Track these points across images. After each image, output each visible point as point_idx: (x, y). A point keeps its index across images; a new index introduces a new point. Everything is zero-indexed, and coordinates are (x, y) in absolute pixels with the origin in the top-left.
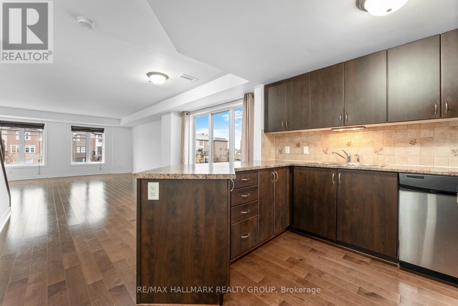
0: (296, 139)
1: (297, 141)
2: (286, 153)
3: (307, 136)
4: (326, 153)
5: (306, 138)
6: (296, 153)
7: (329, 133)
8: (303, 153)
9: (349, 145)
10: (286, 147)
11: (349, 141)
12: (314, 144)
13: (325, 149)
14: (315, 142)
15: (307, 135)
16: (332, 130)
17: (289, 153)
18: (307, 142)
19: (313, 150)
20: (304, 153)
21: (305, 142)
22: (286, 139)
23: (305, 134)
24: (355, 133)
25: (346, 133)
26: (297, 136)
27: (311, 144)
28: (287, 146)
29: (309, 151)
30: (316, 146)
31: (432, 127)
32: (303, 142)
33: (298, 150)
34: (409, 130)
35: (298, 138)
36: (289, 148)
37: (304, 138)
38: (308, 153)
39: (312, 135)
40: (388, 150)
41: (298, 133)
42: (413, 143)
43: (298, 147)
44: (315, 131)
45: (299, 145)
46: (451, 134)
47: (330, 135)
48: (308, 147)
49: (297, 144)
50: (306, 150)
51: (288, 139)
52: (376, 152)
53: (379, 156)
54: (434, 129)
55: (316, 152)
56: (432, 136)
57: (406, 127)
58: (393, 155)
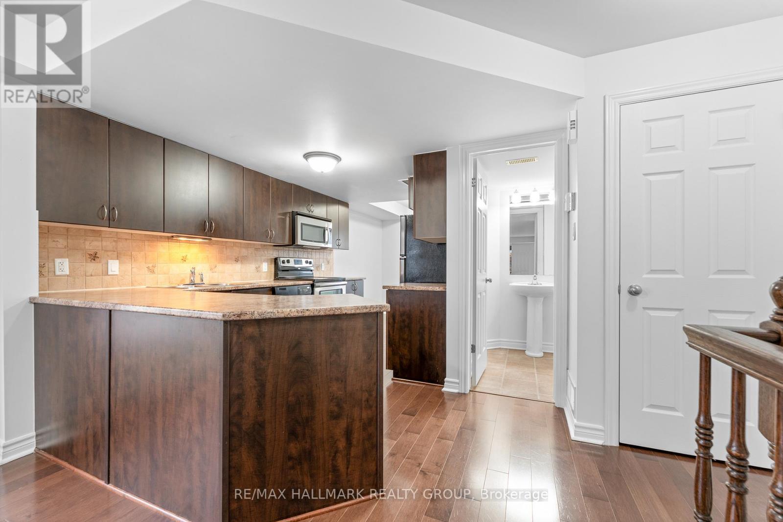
0: (87, 243)
1: (91, 248)
2: (58, 273)
3: (115, 241)
5: (114, 243)
6: (89, 274)
7: (157, 241)
10: (58, 261)
11: (184, 255)
12: (131, 255)
13: (150, 265)
14: (133, 253)
15: (116, 239)
17: (68, 274)
18: (114, 251)
19: (128, 267)
20: (109, 274)
21: (111, 251)
22: (57, 241)
23: (111, 236)
24: (191, 244)
25: (181, 243)
26: (91, 238)
27: (124, 255)
28: (61, 257)
29: (119, 268)
30: (134, 260)
31: (247, 247)
32: (107, 251)
33: (92, 267)
34: (234, 248)
35: (93, 241)
36: (66, 262)
37: (108, 244)
38: (117, 273)
39: (126, 239)
40: (221, 267)
41: (93, 230)
42: (237, 260)
43: (94, 260)
44: (132, 234)
45: (95, 257)
46: (255, 254)
47: (158, 244)
48: (118, 261)
49: (91, 255)
50: (114, 266)
51: (62, 242)
52: (211, 269)
53: (214, 274)
54: (248, 249)
55: (134, 270)
56: (247, 255)
57: (232, 245)
58: (224, 272)
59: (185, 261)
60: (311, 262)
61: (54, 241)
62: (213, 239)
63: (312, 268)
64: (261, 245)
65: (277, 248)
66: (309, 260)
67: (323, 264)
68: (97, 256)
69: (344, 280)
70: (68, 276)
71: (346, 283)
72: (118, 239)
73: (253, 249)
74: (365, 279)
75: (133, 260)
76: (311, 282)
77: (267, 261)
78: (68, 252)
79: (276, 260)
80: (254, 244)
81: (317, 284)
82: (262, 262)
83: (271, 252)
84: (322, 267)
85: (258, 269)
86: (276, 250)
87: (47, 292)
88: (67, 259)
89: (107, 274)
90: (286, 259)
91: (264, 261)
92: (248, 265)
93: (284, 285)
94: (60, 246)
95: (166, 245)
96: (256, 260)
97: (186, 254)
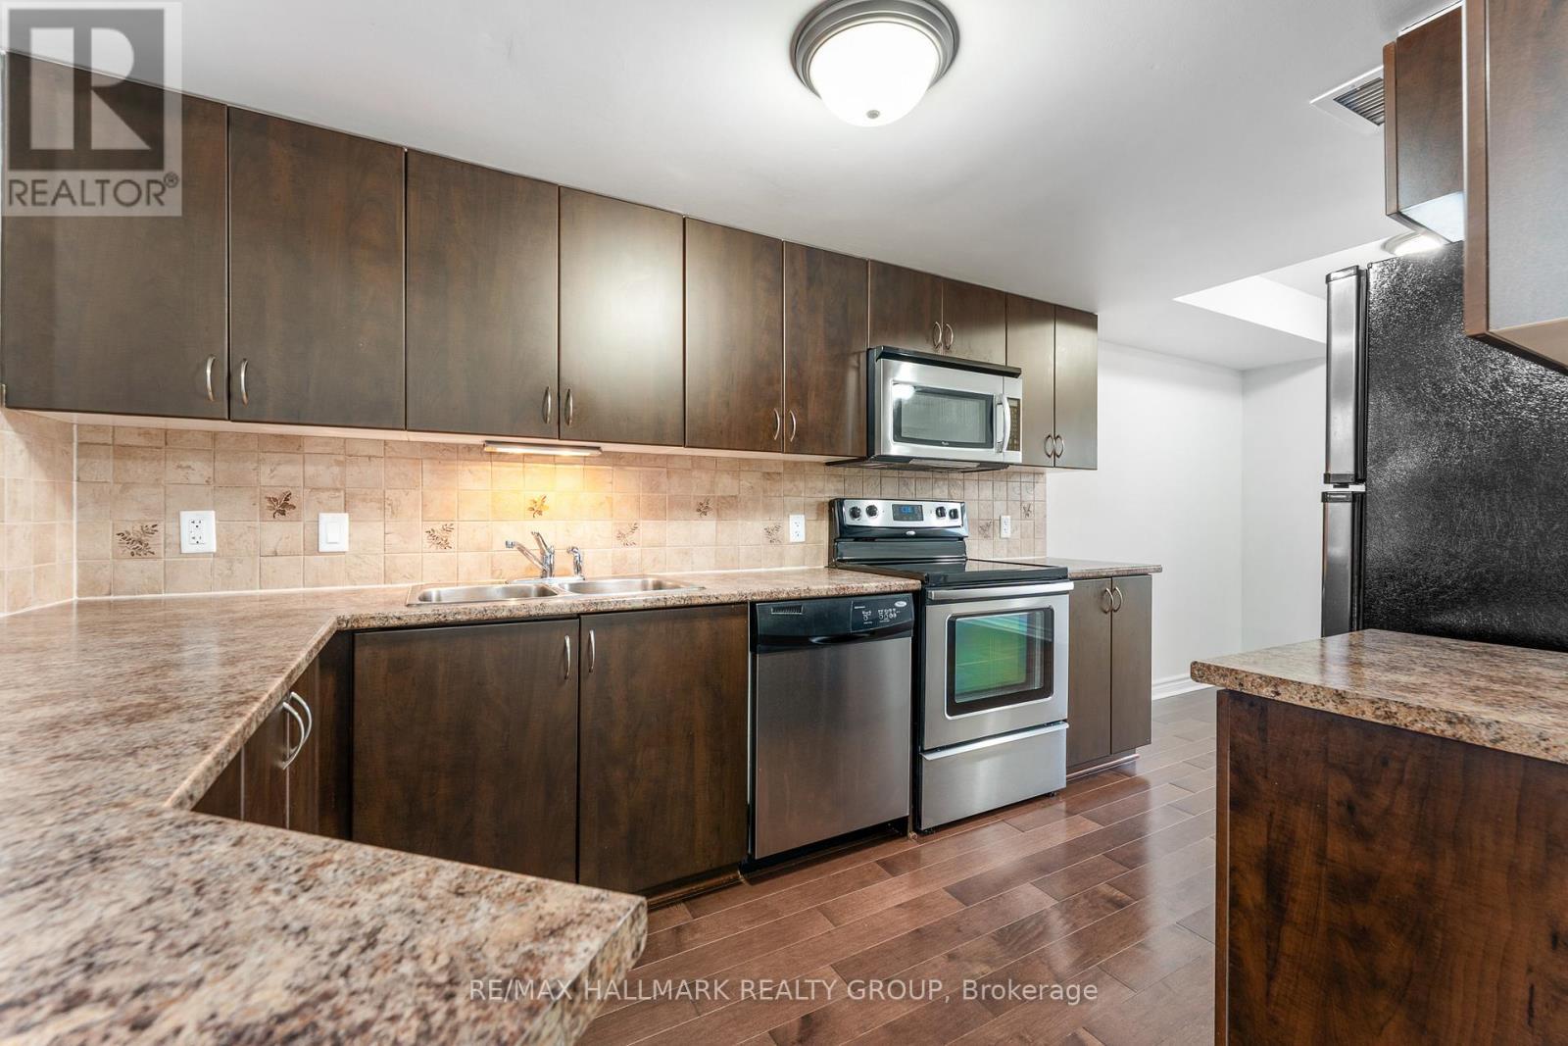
0: (265, 470)
1: (274, 482)
2: (188, 547)
3: (339, 463)
4: (445, 545)
5: (336, 470)
6: (268, 550)
7: (459, 459)
8: (313, 549)
9: (537, 510)
10: (187, 517)
11: (537, 496)
12: (383, 500)
13: (438, 527)
14: (388, 493)
15: (341, 458)
16: (488, 449)
17: (215, 550)
18: (337, 490)
19: (374, 530)
20: (323, 547)
21: (328, 489)
22: (189, 467)
23: (328, 449)
24: (557, 466)
25: (527, 465)
26: (276, 457)
27: (364, 500)
28: (195, 506)
29: (350, 535)
30: (393, 513)
31: (736, 469)
32: (318, 489)
33: (276, 532)
34: (695, 473)
35: (279, 464)
36: (208, 521)
37: (322, 472)
38: (344, 546)
39: (370, 457)
40: (649, 529)
41: (282, 436)
42: (703, 509)
43: (283, 513)
44: (386, 443)
45: (285, 505)
46: (765, 491)
47: (460, 467)
48: (346, 515)
49: (275, 500)
50: (335, 530)
51: (200, 469)
52: (620, 536)
53: (629, 549)
54: (739, 476)
55: (392, 539)
56: (735, 493)
57: (688, 464)
58: (661, 545)
59: (540, 513)
60: (955, 511)
61: (179, 467)
62: (606, 447)
63: (962, 532)
64: (785, 463)
65: (840, 470)
66: (949, 507)
67: (1006, 518)
68: (289, 502)
69: (1060, 575)
70: (215, 555)
71: (1069, 586)
72: (347, 455)
73: (759, 475)
74: (1159, 570)
75: (388, 513)
76: (914, 584)
77: (803, 509)
78: (217, 492)
79: (834, 506)
80: (760, 460)
81: (933, 594)
82: (786, 512)
83: (820, 484)
84: (1003, 526)
85: (773, 535)
86: (835, 476)
87: (163, 595)
88: (212, 513)
89: (317, 551)
90: (863, 505)
91: (795, 510)
92: (740, 522)
93: (796, 595)
94: (194, 479)
95: (484, 469)
96: (768, 509)
97: (542, 494)
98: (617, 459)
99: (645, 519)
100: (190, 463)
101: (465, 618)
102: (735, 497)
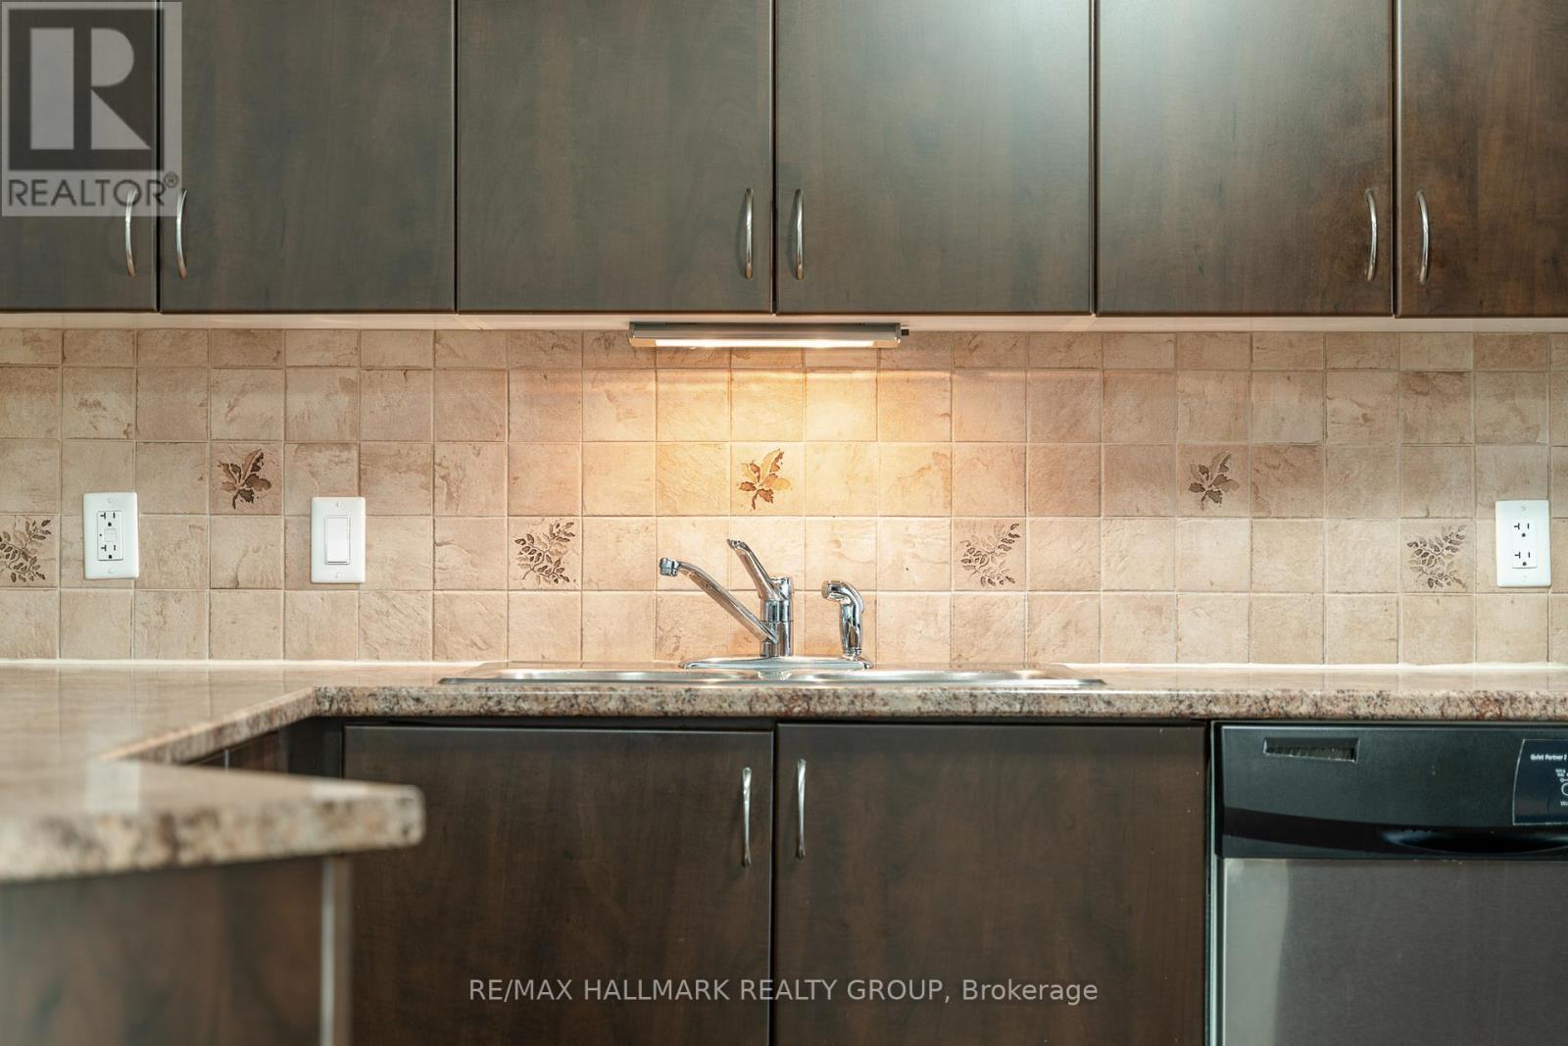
0: (220, 405)
1: (234, 431)
2: (96, 568)
3: (349, 386)
4: (554, 572)
5: (343, 400)
6: (223, 576)
7: (584, 367)
8: (300, 575)
9: (761, 486)
10: (95, 503)
11: (761, 453)
12: (432, 467)
13: (541, 530)
14: (442, 450)
15: (351, 374)
16: (638, 341)
17: (136, 572)
18: (345, 445)
19: (414, 537)
20: (321, 573)
21: (330, 445)
22: (98, 404)
23: (329, 358)
24: (811, 376)
25: (738, 375)
26: (238, 378)
27: (395, 468)
28: (107, 483)
29: (368, 546)
30: (450, 495)
32: (311, 445)
33: (238, 537)
34: (1187, 382)
35: (243, 392)
36: (127, 511)
37: (318, 406)
38: (358, 572)
39: (406, 370)
40: (1053, 541)
41: (247, 333)
42: (1208, 486)
43: (250, 499)
45: (252, 480)
46: (1409, 429)
47: (588, 388)
48: (362, 501)
49: (237, 469)
50: (341, 535)
51: (115, 407)
52: (973, 558)
53: (993, 594)
54: (1324, 385)
55: (450, 556)
56: (1312, 436)
57: (1166, 356)
58: (1088, 585)
59: (768, 496)
61: (83, 404)
62: (916, 323)
68: (260, 474)
70: (138, 583)
72: (363, 367)
73: (1390, 380)
75: (442, 497)
77: (1545, 482)
78: (139, 455)
82: (1480, 493)
85: (1437, 564)
87: (57, 666)
88: (134, 498)
89: (306, 581)
91: (1516, 486)
92: (1327, 522)
93: (1342, 709)
94: (107, 428)
95: (640, 389)
96: (1422, 482)
97: (773, 447)
98: (962, 355)
99: (1040, 512)
100: (99, 396)
101: (536, 708)
102: (1312, 448)
